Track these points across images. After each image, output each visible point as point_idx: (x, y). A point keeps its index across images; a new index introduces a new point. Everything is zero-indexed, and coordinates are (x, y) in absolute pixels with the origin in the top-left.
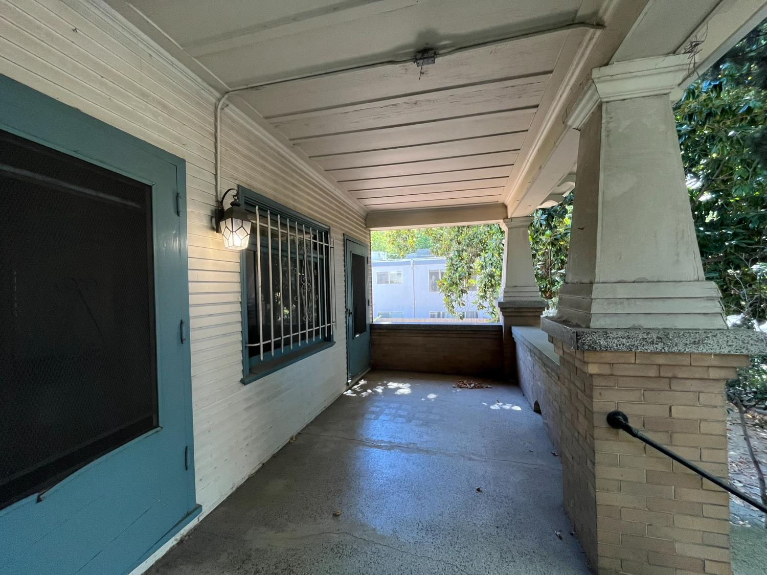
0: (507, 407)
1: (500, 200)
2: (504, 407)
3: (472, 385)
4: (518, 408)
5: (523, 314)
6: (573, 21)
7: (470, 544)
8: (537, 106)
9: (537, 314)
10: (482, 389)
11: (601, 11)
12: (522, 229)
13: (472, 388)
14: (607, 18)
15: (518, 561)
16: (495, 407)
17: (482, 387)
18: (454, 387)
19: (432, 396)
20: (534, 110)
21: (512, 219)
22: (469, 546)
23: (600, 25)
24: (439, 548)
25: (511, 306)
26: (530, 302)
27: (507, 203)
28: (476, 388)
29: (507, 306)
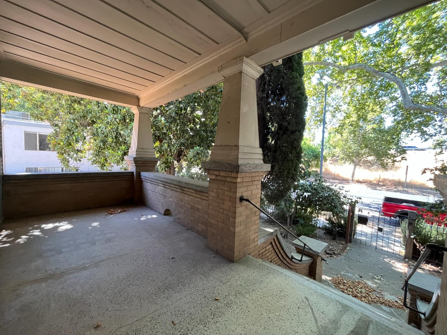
0: (149, 217)
1: (137, 93)
2: (148, 217)
3: (119, 211)
4: (154, 216)
5: (147, 165)
6: (241, 30)
7: (190, 280)
8: (200, 54)
9: (154, 165)
10: (126, 212)
11: (249, 34)
12: (147, 115)
13: (120, 212)
14: (250, 39)
15: (211, 274)
16: (143, 219)
17: (126, 211)
18: (106, 215)
19: (95, 224)
20: (198, 55)
21: (142, 107)
22: (191, 282)
23: (246, 39)
24: (180, 292)
25: (141, 160)
26: (151, 158)
27: (140, 97)
28: (122, 212)
29: (139, 160)
